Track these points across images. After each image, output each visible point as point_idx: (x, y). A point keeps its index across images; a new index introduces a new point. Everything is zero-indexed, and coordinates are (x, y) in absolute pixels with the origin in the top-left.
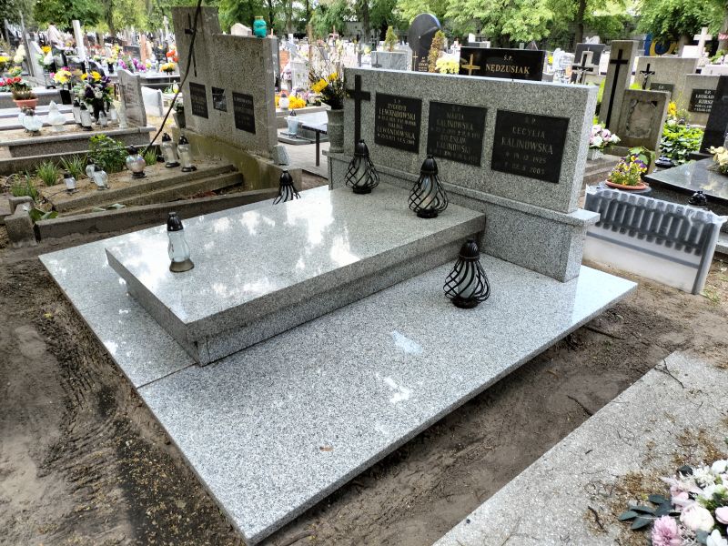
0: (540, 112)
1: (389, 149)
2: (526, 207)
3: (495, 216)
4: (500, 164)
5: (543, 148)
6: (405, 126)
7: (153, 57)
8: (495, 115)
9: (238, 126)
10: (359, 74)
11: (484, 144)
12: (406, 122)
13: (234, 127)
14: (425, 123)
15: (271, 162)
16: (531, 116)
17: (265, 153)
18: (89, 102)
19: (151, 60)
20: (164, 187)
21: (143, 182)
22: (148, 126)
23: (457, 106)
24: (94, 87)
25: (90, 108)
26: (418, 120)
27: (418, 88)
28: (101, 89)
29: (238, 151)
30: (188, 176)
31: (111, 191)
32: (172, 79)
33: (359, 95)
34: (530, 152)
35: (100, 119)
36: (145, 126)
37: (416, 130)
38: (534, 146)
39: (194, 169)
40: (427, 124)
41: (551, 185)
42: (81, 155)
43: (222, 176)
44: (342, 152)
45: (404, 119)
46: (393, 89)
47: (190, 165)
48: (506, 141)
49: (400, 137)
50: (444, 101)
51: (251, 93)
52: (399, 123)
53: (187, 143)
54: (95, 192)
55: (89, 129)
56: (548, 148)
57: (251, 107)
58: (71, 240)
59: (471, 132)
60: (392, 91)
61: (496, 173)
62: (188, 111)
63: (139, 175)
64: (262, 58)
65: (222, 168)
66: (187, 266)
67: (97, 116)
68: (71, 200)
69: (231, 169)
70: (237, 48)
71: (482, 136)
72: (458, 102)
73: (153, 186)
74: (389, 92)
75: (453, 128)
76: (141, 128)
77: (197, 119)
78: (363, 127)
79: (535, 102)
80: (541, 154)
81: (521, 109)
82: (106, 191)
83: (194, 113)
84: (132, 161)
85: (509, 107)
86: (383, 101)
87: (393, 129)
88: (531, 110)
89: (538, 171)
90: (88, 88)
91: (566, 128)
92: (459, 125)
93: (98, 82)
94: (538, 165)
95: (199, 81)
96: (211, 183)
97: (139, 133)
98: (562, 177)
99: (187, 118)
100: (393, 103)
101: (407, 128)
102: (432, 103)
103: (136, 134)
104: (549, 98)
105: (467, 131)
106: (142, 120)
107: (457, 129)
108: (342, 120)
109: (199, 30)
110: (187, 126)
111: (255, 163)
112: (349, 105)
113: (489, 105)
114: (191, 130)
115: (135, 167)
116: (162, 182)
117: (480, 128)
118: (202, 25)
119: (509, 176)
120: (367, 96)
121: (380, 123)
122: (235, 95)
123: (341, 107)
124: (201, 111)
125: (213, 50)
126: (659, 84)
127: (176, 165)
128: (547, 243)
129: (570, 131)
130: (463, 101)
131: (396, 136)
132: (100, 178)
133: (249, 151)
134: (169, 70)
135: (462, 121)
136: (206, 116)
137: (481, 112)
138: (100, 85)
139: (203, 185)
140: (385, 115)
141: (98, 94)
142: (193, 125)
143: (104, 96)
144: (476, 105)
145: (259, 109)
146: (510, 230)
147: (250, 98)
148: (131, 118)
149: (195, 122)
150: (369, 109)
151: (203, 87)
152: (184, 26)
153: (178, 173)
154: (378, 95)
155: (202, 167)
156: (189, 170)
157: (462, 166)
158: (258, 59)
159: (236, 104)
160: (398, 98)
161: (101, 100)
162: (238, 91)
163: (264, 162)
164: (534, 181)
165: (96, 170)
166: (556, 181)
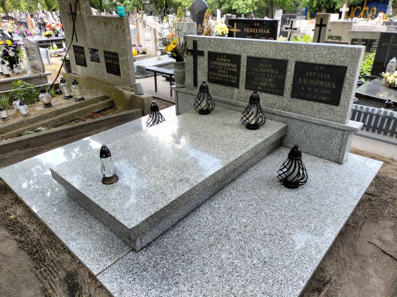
0: (326, 63)
1: (218, 86)
2: (316, 120)
3: (294, 125)
4: (297, 93)
5: (328, 85)
6: (229, 71)
7: (37, 29)
8: (294, 64)
9: (109, 71)
10: (195, 39)
11: (286, 82)
12: (230, 69)
13: (106, 72)
14: (243, 70)
15: (133, 93)
16: (320, 65)
17: (128, 87)
18: (6, 59)
19: (36, 30)
20: (66, 112)
21: (52, 110)
22: (46, 72)
23: (266, 59)
24: (8, 49)
25: (7, 63)
26: (239, 68)
27: (238, 48)
28: (13, 51)
29: (110, 87)
30: (80, 104)
31: (32, 117)
32: (52, 41)
33: (196, 53)
34: (319, 87)
35: (14, 69)
36: (44, 72)
37: (237, 74)
38: (322, 83)
39: (83, 99)
40: (245, 70)
41: (334, 107)
42: (7, 94)
43: (101, 102)
44: (184, 87)
45: (228, 67)
46: (220, 49)
47: (80, 97)
48: (302, 80)
49: (226, 78)
50: (257, 56)
51: (116, 51)
52: (226, 70)
53: (77, 83)
54: (21, 118)
55: (8, 76)
56: (332, 85)
57: (117, 60)
58: (13, 154)
59: (277, 75)
60: (220, 50)
61: (294, 99)
62: (73, 63)
63: (48, 105)
64: (123, 30)
65: (100, 98)
66: (115, 179)
67: (12, 68)
68: (6, 125)
69: (106, 97)
70: (105, 23)
71: (285, 77)
72: (267, 57)
73: (58, 112)
74: (217, 51)
75: (264, 73)
76: (42, 73)
77: (79, 68)
78: (199, 72)
79: (323, 57)
80: (327, 89)
81: (312, 61)
82: (29, 118)
83: (77, 64)
84: (43, 97)
85: (304, 60)
86: (213, 56)
87: (220, 73)
88: (319, 61)
89: (325, 99)
90: (4, 51)
91: (345, 72)
92: (268, 71)
93: (11, 46)
94: (324, 95)
95: (79, 44)
96: (95, 107)
97: (40, 77)
98: (342, 102)
99: (72, 66)
100: (220, 57)
101: (230, 73)
102: (249, 58)
103: (39, 77)
104: (333, 54)
105: (273, 74)
106: (42, 70)
107: (267, 73)
108: (184, 68)
109: (78, 13)
110: (73, 72)
111: (122, 94)
112: (188, 59)
113: (289, 58)
114: (75, 74)
115: (45, 100)
116: (64, 109)
117: (283, 72)
118: (80, 9)
119: (304, 101)
120: (202, 53)
121: (211, 70)
122: (105, 52)
123: (182, 60)
124: (82, 62)
125: (88, 26)
126: (333, 36)
127: (70, 97)
128: (330, 142)
129: (347, 74)
130: (271, 56)
131: (223, 78)
132: (24, 109)
133: (117, 86)
134: (48, 36)
135: (270, 68)
136: (85, 65)
137: (284, 63)
138: (12, 48)
139: (90, 109)
140: (215, 65)
141: (12, 54)
142: (77, 71)
143: (16, 55)
144: (280, 58)
145: (123, 61)
146: (305, 133)
147: (116, 54)
148: (34, 67)
149: (78, 70)
150: (203, 62)
151: (83, 48)
152: (67, 10)
153: (72, 102)
154: (210, 53)
155: (88, 97)
156: (80, 100)
157: (270, 96)
158: (120, 31)
159: (106, 58)
160: (224, 54)
161: (14, 57)
162: (107, 50)
163: (128, 93)
164: (321, 104)
165: (21, 104)
166: (337, 104)
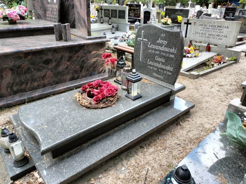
0: (122, 10)
2: (122, 23)
3: (119, 25)
4: (119, 17)
10: (101, 6)
11: (117, 15)
23: (114, 10)
26: (109, 12)
27: (109, 8)
33: (101, 9)
37: (109, 14)
40: (111, 13)
48: (119, 14)
52: (107, 13)
56: (123, 14)
60: (106, 8)
61: (119, 19)
75: (114, 13)
85: (119, 10)
89: (123, 18)
91: (125, 12)
100: (106, 10)
102: (111, 10)
104: (124, 8)
108: (99, 13)
112: (100, 11)
117: (117, 13)
120: (103, 9)
121: (105, 13)
128: (124, 27)
131: (107, 15)
137: (117, 10)
150: (103, 11)
154: (104, 9)
157: (115, 18)
166: (125, 19)
